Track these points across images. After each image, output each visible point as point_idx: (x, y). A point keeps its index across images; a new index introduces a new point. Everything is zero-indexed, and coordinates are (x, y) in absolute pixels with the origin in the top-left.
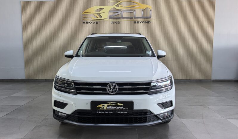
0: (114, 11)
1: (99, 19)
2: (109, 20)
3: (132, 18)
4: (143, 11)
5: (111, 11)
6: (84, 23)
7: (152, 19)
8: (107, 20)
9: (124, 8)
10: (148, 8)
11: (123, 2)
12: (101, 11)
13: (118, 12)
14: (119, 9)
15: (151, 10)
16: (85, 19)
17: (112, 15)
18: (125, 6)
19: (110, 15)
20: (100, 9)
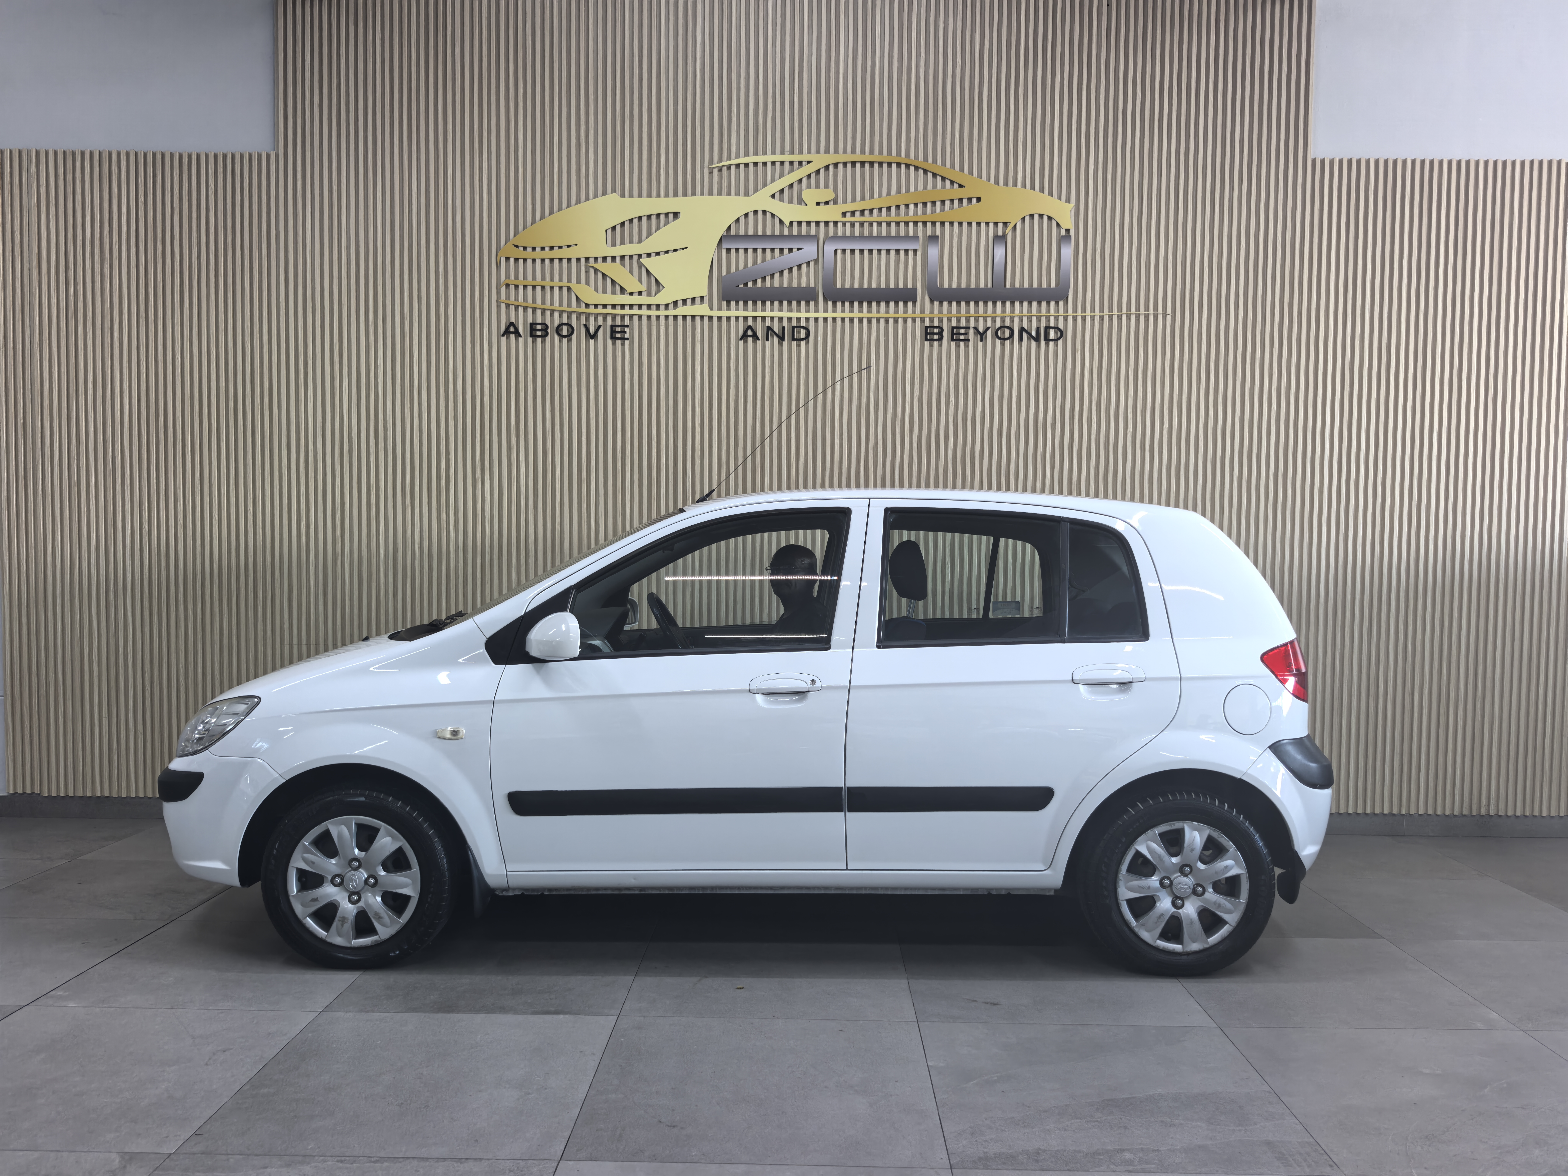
0: (764, 237)
1: (636, 300)
2: (715, 313)
3: (907, 296)
4: (1004, 237)
5: (737, 237)
6: (507, 333)
7: (1075, 310)
8: (701, 309)
9: (843, 213)
10: (1046, 218)
11: (836, 165)
12: (655, 236)
13: (798, 249)
14: (803, 223)
15: (1067, 231)
16: (521, 299)
17: (741, 267)
18: (853, 200)
19: (724, 273)
20: (646, 217)
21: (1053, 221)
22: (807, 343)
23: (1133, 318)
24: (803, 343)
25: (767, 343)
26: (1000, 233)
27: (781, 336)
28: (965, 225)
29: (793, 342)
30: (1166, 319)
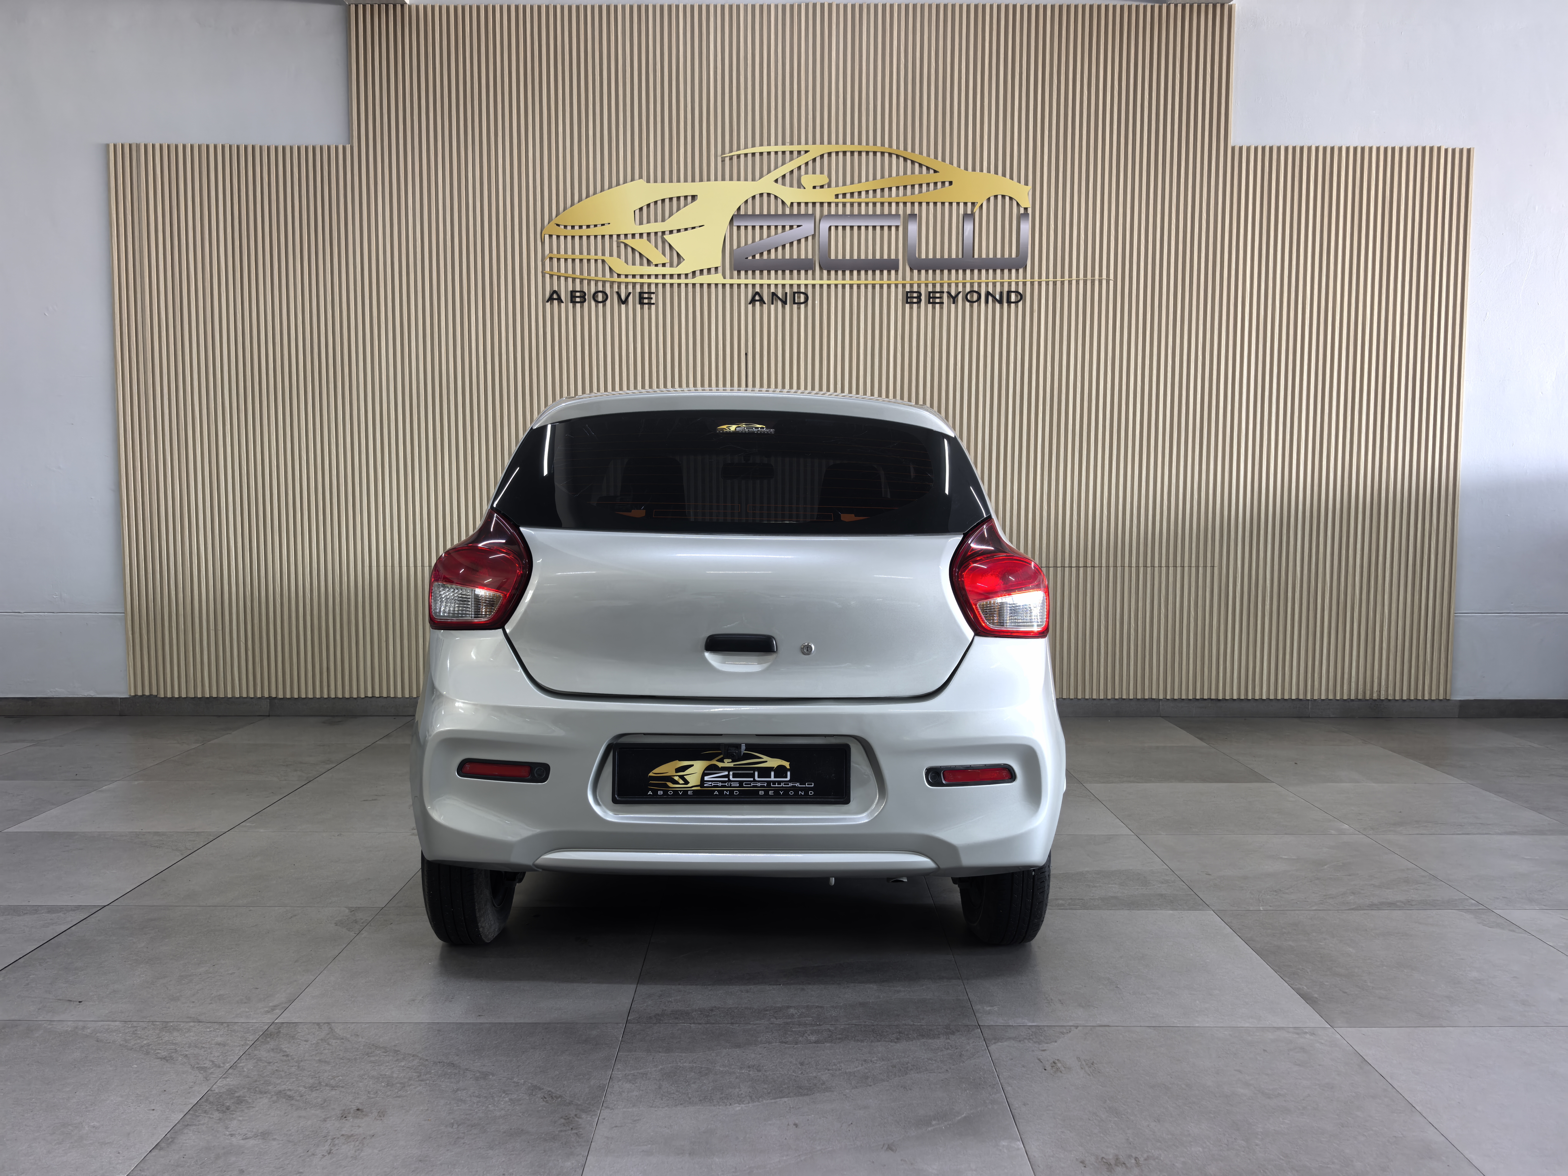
0: (769, 216)
1: (660, 270)
4: (972, 215)
5: (746, 216)
7: (1032, 277)
8: (717, 278)
9: (836, 195)
10: (1007, 199)
11: (830, 154)
12: (676, 216)
13: (798, 226)
14: (802, 204)
15: (1026, 209)
16: (563, 270)
17: (750, 241)
18: (844, 184)
19: (735, 247)
20: (668, 199)
21: (1014, 200)
22: (806, 306)
23: (1081, 283)
24: (802, 306)
25: (773, 307)
26: (969, 212)
27: (784, 300)
28: (939, 205)
29: (794, 305)
30: (1109, 284)
